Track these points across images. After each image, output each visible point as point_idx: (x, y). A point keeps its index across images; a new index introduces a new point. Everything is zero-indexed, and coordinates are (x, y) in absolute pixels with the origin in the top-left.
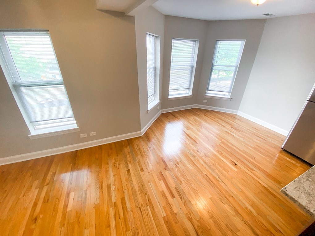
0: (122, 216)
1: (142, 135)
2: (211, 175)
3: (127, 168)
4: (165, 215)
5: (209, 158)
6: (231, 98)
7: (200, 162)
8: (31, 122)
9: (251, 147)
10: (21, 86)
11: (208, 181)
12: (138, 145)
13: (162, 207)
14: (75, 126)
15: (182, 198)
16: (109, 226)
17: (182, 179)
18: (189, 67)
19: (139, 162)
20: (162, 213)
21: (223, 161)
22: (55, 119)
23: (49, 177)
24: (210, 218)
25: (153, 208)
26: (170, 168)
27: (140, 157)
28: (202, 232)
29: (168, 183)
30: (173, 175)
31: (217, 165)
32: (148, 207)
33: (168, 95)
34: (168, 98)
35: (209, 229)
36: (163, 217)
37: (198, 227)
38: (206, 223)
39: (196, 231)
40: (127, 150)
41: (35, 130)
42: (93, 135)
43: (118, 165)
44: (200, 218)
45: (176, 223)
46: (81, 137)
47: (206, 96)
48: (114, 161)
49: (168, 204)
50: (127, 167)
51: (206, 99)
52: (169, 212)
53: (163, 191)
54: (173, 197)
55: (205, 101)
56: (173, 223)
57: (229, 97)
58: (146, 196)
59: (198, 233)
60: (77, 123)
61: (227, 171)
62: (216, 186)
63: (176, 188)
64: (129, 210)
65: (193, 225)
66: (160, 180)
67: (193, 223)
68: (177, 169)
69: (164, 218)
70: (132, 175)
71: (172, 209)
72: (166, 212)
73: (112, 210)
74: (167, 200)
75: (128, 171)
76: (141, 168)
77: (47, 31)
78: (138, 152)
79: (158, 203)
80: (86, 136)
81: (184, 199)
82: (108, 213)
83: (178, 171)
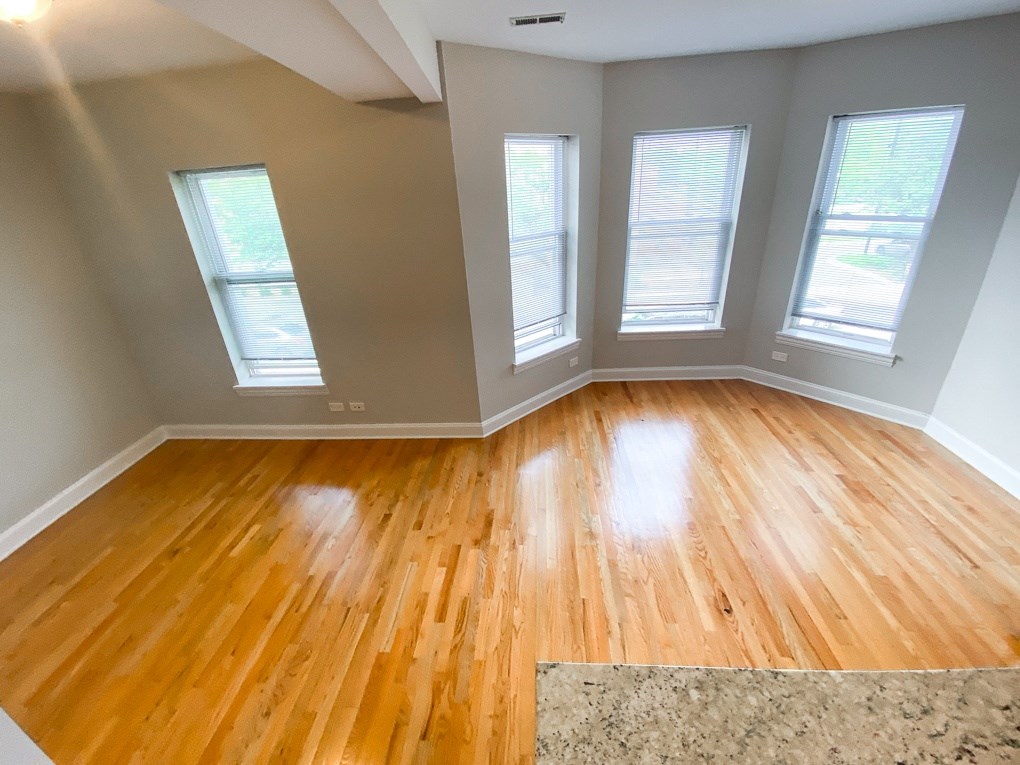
0: (304, 609)
1: (485, 436)
2: (602, 608)
3: (389, 510)
4: (388, 650)
5: (639, 556)
6: (897, 358)
7: (595, 559)
8: (242, 359)
9: (867, 573)
10: (230, 282)
11: (573, 621)
12: (454, 460)
13: (395, 629)
14: (319, 382)
15: (460, 631)
16: (269, 617)
17: (500, 585)
18: (716, 227)
19: (425, 506)
20: (384, 642)
21: (685, 582)
22: (285, 359)
23: (242, 483)
24: (490, 716)
25: (375, 622)
26: (491, 543)
27: (438, 491)
28: (441, 736)
29: (455, 580)
30: (485, 566)
31: (649, 589)
32: (367, 616)
33: (619, 322)
34: (616, 334)
35: (465, 741)
36: (379, 653)
37: (442, 717)
38: (470, 722)
39: (429, 721)
40: (421, 465)
41: (251, 376)
42: (357, 409)
43: (375, 496)
44: (466, 702)
45: (397, 680)
46: (332, 409)
47: (783, 336)
48: (375, 482)
49: (416, 630)
50: (391, 506)
51: (783, 347)
52: (401, 649)
53: (427, 594)
54: (441, 617)
55: (779, 356)
56: (392, 675)
57: (887, 351)
58: (382, 589)
59: (428, 733)
60: (322, 375)
61: (669, 617)
62: (585, 645)
63: (465, 601)
64: (325, 602)
65: (433, 706)
66: (441, 564)
67: (436, 702)
68: (506, 554)
69: (380, 655)
70: (388, 529)
71: (413, 643)
72: (394, 646)
73: (295, 587)
74: (420, 620)
75: (387, 517)
76: (421, 519)
77: (262, 165)
78: (442, 480)
79: (394, 616)
80: (342, 409)
81: (464, 634)
82: (286, 589)
83: (506, 559)
